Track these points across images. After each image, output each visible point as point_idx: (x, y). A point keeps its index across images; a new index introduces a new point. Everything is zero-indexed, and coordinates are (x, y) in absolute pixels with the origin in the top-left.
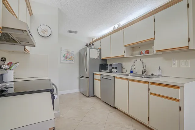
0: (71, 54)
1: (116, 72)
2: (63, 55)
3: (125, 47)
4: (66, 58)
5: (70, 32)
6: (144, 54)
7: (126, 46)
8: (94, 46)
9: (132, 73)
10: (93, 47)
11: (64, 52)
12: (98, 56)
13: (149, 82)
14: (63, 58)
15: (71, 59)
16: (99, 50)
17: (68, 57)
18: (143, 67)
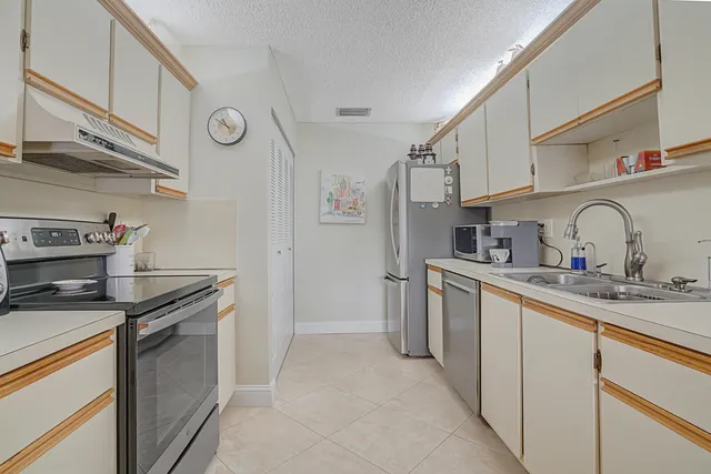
0: (354, 192)
1: (510, 260)
2: (325, 196)
3: (534, 148)
4: (337, 207)
5: (343, 112)
6: (633, 171)
7: (541, 142)
8: (434, 155)
9: (581, 272)
10: (429, 158)
11: (330, 187)
12: (447, 195)
13: (596, 322)
14: (325, 208)
15: (354, 209)
16: (449, 170)
17: (344, 204)
18: (631, 242)
